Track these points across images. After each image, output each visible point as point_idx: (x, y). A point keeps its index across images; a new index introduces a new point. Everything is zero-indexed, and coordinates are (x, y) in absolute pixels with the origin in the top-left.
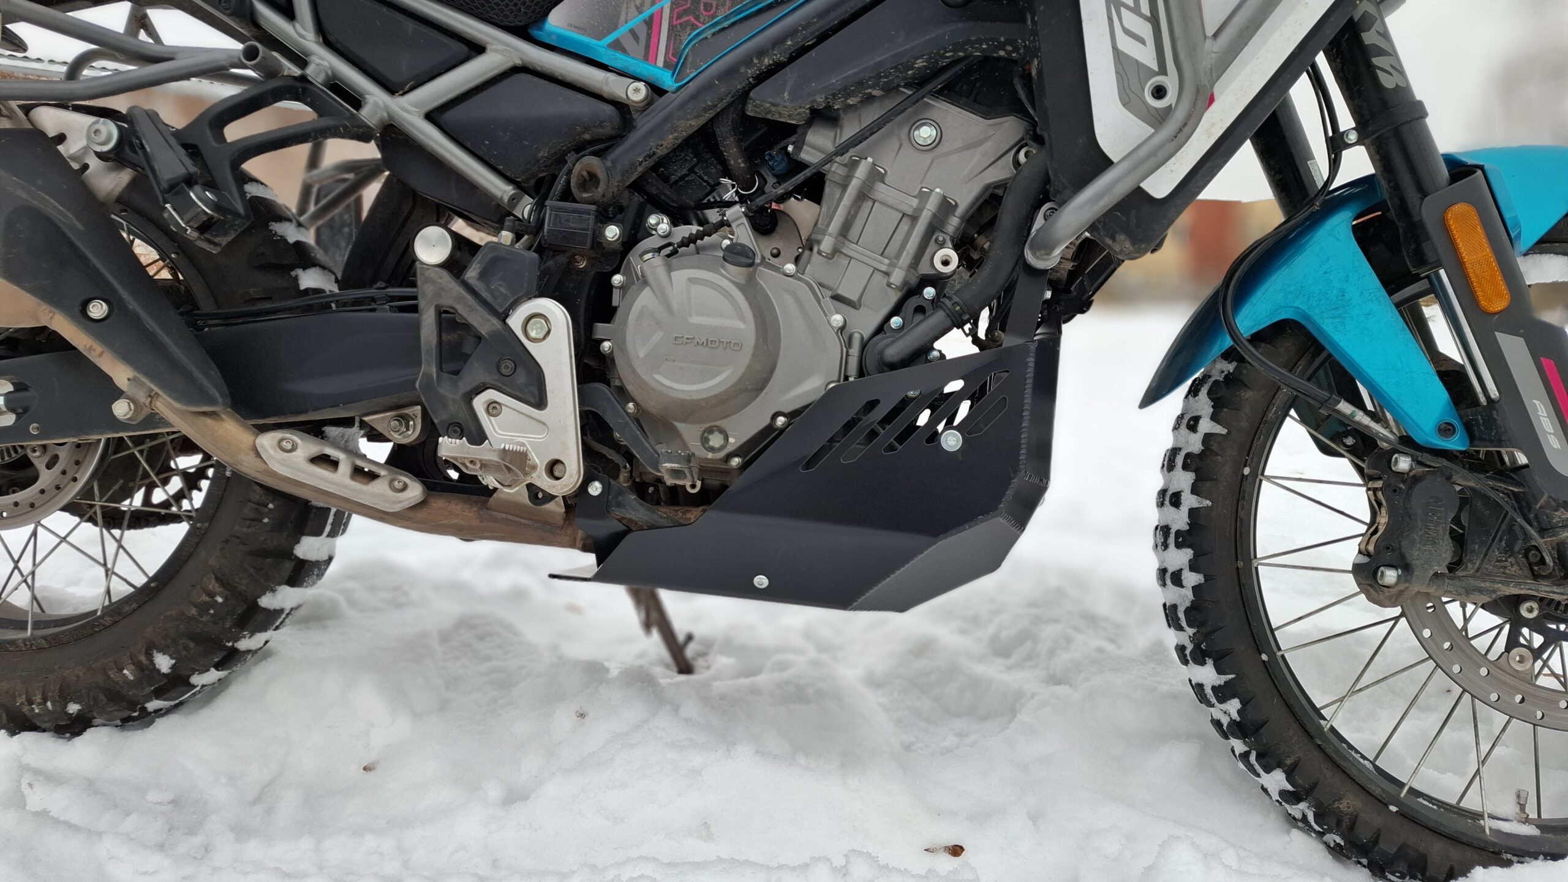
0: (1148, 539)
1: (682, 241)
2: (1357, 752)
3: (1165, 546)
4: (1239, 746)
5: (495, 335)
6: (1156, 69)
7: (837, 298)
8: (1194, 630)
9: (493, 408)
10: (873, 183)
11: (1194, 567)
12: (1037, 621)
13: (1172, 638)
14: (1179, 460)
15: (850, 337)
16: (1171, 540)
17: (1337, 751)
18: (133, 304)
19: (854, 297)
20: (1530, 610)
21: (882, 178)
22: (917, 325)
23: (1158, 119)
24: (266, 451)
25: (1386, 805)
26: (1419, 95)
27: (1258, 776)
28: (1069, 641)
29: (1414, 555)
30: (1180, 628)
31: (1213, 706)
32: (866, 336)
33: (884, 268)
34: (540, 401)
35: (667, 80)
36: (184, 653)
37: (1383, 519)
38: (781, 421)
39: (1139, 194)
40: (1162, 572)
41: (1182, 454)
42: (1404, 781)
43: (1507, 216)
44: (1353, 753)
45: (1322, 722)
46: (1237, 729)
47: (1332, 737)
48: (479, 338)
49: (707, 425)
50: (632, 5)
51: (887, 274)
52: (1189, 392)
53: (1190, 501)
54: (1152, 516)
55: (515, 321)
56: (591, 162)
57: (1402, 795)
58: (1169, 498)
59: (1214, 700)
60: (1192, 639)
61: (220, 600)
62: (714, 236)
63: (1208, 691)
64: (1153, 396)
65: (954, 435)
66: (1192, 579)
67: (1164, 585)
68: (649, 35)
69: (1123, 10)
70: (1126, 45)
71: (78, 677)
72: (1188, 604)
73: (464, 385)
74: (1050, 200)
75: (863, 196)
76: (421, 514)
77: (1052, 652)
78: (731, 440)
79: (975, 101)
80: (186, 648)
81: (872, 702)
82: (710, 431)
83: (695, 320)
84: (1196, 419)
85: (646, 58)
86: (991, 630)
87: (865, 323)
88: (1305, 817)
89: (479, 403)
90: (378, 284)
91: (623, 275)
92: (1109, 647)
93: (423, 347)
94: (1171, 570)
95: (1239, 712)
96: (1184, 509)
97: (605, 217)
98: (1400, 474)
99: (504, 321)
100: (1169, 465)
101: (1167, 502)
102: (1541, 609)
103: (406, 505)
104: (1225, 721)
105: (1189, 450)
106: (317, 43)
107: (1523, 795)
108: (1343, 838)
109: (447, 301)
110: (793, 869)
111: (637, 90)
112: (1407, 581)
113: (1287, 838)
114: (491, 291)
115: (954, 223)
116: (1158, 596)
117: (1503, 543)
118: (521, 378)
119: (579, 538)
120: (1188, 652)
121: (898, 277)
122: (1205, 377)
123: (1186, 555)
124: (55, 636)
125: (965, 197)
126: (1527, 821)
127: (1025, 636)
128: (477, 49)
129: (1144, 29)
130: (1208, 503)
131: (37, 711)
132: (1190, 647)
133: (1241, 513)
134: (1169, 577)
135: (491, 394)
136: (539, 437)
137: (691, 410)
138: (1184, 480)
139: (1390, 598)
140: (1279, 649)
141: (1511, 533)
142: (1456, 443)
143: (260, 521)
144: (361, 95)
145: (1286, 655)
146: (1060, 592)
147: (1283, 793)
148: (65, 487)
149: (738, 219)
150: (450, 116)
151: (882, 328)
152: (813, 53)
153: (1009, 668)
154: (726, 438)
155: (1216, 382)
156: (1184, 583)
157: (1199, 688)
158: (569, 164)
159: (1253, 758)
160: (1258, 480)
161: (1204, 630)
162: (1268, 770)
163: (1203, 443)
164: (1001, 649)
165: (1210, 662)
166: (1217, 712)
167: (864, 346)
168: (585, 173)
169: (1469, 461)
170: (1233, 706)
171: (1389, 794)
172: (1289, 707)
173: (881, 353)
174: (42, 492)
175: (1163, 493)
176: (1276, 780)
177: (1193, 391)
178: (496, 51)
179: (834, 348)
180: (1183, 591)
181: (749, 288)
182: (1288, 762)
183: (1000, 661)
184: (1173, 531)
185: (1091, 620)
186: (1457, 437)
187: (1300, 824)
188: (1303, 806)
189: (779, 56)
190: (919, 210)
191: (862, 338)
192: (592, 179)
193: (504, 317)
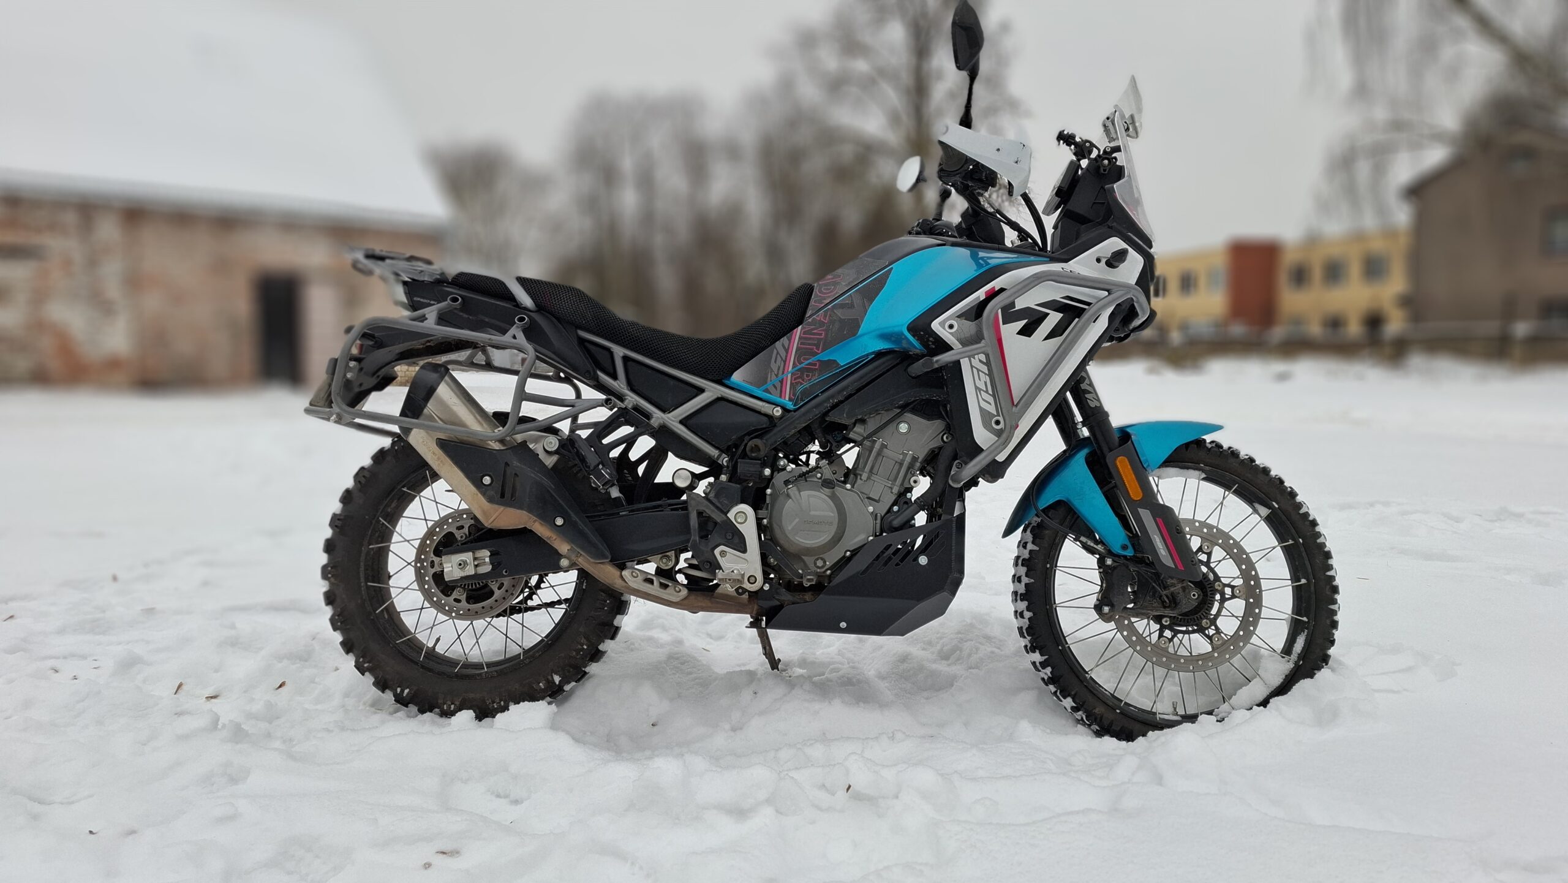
0: (1010, 598)
1: (800, 475)
2: (1103, 688)
3: (1016, 600)
4: (1052, 688)
5: (723, 522)
6: (996, 414)
7: (869, 498)
8: (1030, 638)
9: (723, 553)
10: (882, 449)
11: (1028, 609)
12: (961, 640)
13: (1023, 642)
14: (1020, 562)
15: (876, 515)
16: (1018, 598)
17: (1093, 688)
18: (574, 517)
19: (877, 499)
20: (1166, 622)
21: (886, 447)
22: (905, 510)
23: (999, 434)
24: (627, 577)
25: (1115, 710)
26: (1106, 409)
27: (1061, 701)
28: (977, 649)
29: (1115, 600)
30: (1025, 637)
31: (1040, 671)
32: (883, 515)
33: (890, 485)
34: (744, 550)
35: (790, 406)
36: (567, 674)
37: (1104, 585)
38: (848, 553)
39: (995, 461)
40: (1016, 612)
41: (1021, 559)
42: (1123, 699)
43: (1142, 459)
44: (1101, 689)
45: (1087, 675)
46: (1051, 681)
47: (1091, 681)
48: (716, 523)
49: (817, 557)
50: (773, 375)
51: (891, 488)
52: (1023, 530)
53: (1025, 580)
54: (1011, 587)
55: (731, 515)
56: (757, 441)
57: (1122, 705)
58: (1017, 579)
59: (1040, 669)
60: (1030, 642)
61: (585, 647)
62: (814, 472)
63: (1038, 664)
64: (1008, 532)
65: (924, 558)
66: (1028, 615)
67: (1017, 618)
68: (781, 387)
69: (982, 392)
70: (984, 405)
71: (516, 689)
72: (1027, 626)
73: (711, 545)
74: (957, 459)
75: (879, 454)
76: (685, 602)
77: (970, 655)
78: (828, 563)
79: (924, 413)
80: (569, 672)
81: (883, 685)
82: (817, 559)
83: (812, 513)
84: (1026, 543)
85: (781, 397)
86: (938, 647)
87: (882, 509)
88: (1082, 718)
89: (717, 552)
90: (664, 499)
91: (771, 489)
92: (996, 650)
93: (691, 528)
94: (1019, 611)
95: (1051, 673)
96: (1023, 584)
97: (764, 465)
98: (1109, 566)
99: (726, 515)
100: (1016, 564)
101: (1016, 581)
102: (1170, 621)
103: (682, 598)
104: (1046, 678)
105: (1023, 557)
106: (628, 390)
107: (1175, 703)
108: (1099, 727)
109: (701, 508)
110: (872, 739)
111: (778, 411)
112: (1112, 611)
113: (1076, 729)
114: (719, 502)
115: (918, 465)
116: (1015, 623)
117: (1151, 593)
118: (736, 540)
119: (755, 609)
120: (1028, 648)
121: (896, 490)
122: (1030, 524)
123: (1025, 603)
124: (501, 670)
125: (921, 456)
126: (1177, 714)
127: (956, 649)
128: (701, 391)
129: (991, 399)
130: (1033, 580)
131: (496, 707)
132: (1029, 645)
133: (1047, 585)
134: (1019, 614)
135: (722, 548)
136: (745, 566)
137: (809, 551)
138: (1023, 570)
139: (1108, 619)
140: (1067, 643)
141: (1155, 591)
142: (1129, 553)
143: (603, 609)
144: (651, 414)
145: (1070, 646)
146: (972, 625)
147: (1072, 708)
148: (508, 598)
149: (824, 466)
150: (691, 422)
151: (890, 510)
152: (855, 397)
153: (949, 665)
154: (825, 562)
155: (1033, 526)
156: (1025, 616)
157: (1034, 663)
158: (746, 441)
159: (1058, 693)
160: (1053, 570)
161: (1035, 637)
162: (1065, 698)
163: (1029, 554)
164: (945, 656)
165: (1037, 651)
166: (1042, 674)
167: (882, 518)
168: (753, 446)
169: (1134, 560)
170: (1049, 670)
171: (1116, 705)
172: (1072, 669)
173: (891, 522)
174: (496, 601)
175: (1014, 576)
176: (1068, 702)
177: (1025, 530)
178: (710, 391)
179: (870, 520)
180: (1025, 620)
181: (833, 497)
182: (1073, 693)
183: (943, 662)
184: (1019, 594)
185: (988, 638)
186: (1129, 550)
187: (1081, 722)
188: (1080, 713)
189: (841, 398)
190: (903, 460)
191: (881, 515)
192: (756, 448)
193: (726, 514)
